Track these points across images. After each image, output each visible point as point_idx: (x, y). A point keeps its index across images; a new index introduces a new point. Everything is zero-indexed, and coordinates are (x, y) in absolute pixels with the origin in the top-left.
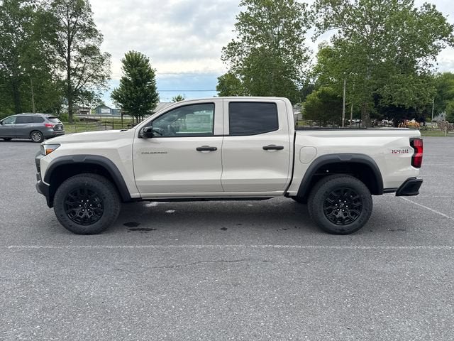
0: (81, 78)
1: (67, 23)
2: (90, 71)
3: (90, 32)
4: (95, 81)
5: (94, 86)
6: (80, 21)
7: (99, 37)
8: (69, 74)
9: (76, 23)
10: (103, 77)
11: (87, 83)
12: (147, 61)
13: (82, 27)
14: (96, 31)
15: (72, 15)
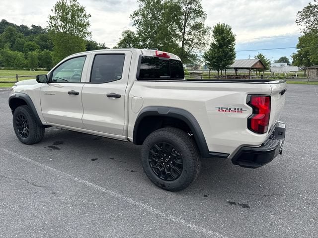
0: (190, 45)
1: (185, 9)
2: (196, 40)
3: (199, 13)
4: (198, 47)
5: (198, 51)
6: (193, 6)
7: (204, 16)
8: (183, 44)
9: (190, 9)
10: (204, 44)
11: (194, 48)
12: (230, 29)
13: (195, 11)
14: (203, 12)
15: (188, 4)
